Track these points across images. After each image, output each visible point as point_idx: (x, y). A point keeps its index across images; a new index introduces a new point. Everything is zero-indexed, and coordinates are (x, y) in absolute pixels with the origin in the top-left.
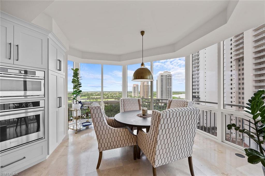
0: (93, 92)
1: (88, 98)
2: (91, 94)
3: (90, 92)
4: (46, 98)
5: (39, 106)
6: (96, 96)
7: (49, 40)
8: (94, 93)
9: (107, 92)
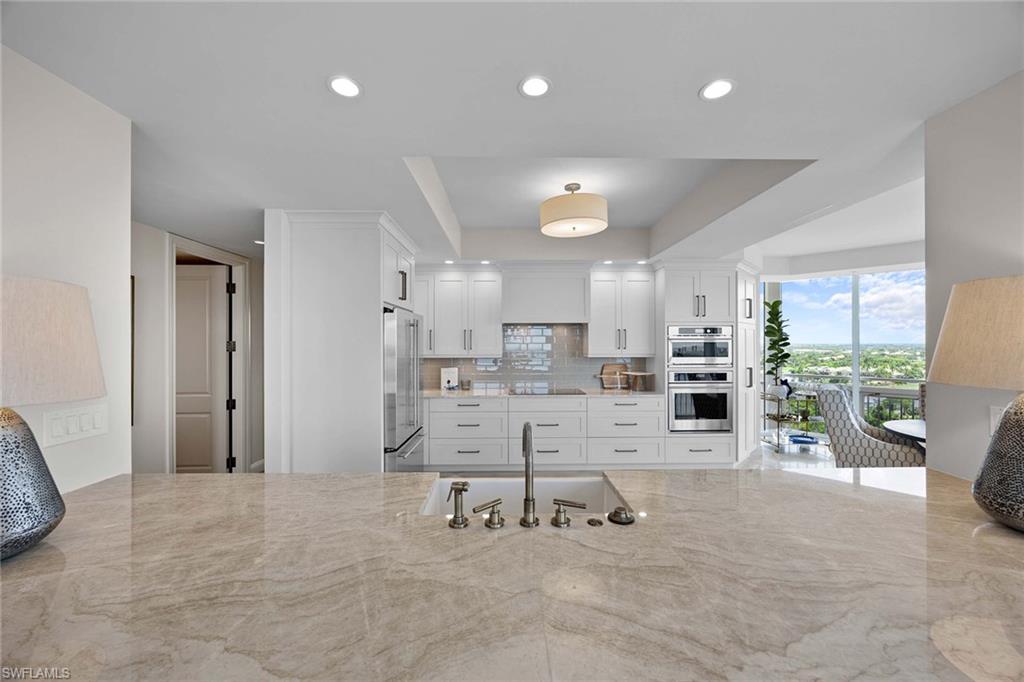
0: (819, 348)
1: (793, 372)
2: (810, 357)
3: (802, 348)
4: (734, 369)
5: (725, 379)
6: (835, 366)
7: (739, 274)
8: (826, 354)
9: (901, 347)
